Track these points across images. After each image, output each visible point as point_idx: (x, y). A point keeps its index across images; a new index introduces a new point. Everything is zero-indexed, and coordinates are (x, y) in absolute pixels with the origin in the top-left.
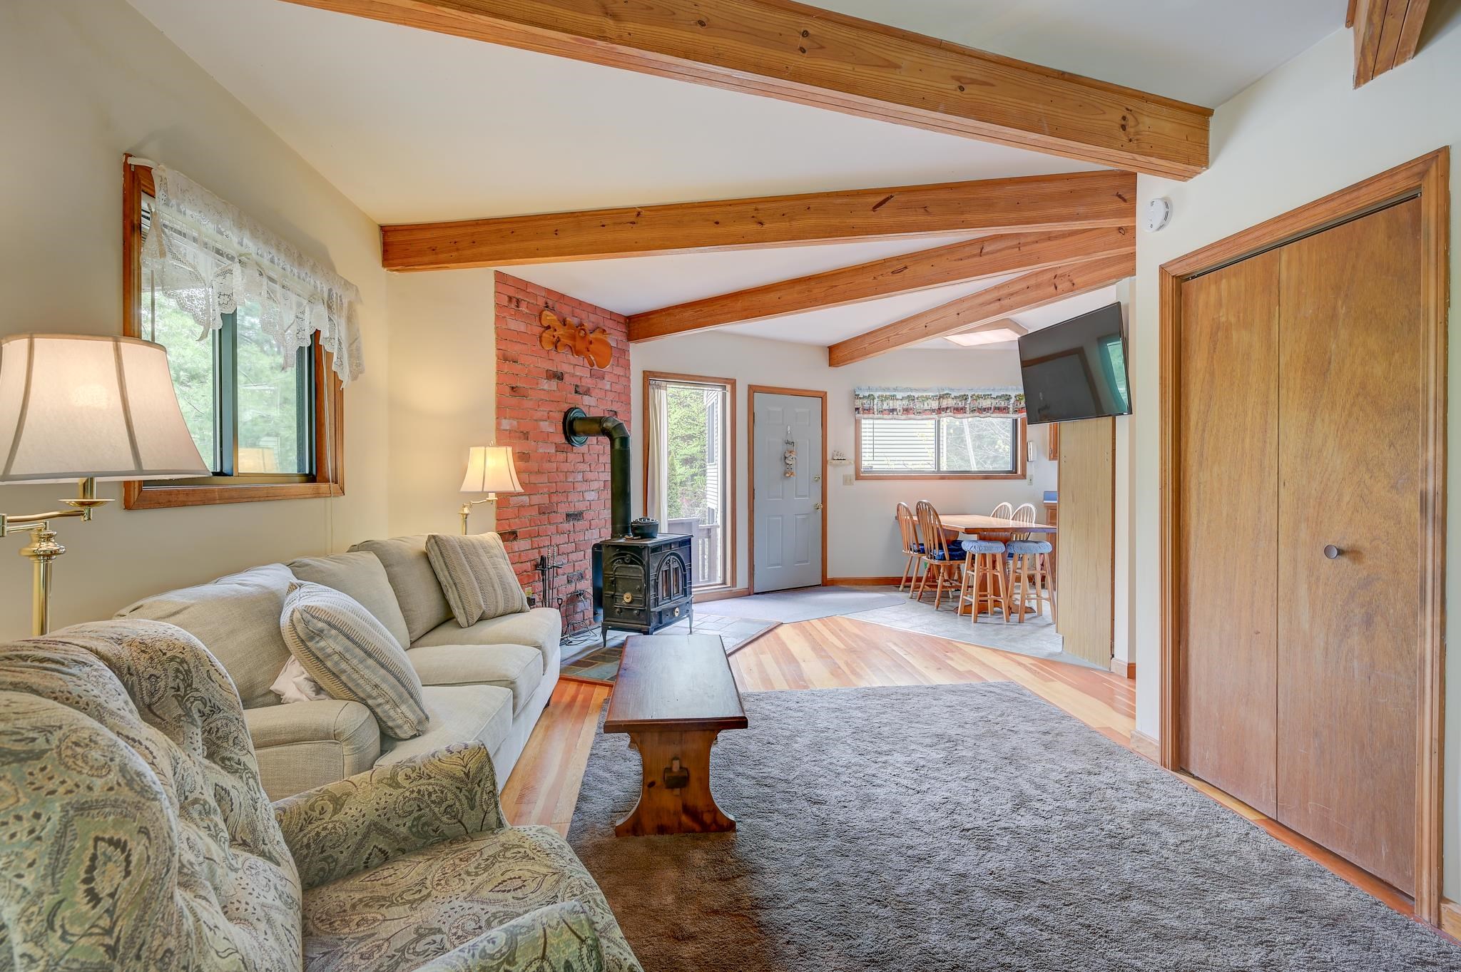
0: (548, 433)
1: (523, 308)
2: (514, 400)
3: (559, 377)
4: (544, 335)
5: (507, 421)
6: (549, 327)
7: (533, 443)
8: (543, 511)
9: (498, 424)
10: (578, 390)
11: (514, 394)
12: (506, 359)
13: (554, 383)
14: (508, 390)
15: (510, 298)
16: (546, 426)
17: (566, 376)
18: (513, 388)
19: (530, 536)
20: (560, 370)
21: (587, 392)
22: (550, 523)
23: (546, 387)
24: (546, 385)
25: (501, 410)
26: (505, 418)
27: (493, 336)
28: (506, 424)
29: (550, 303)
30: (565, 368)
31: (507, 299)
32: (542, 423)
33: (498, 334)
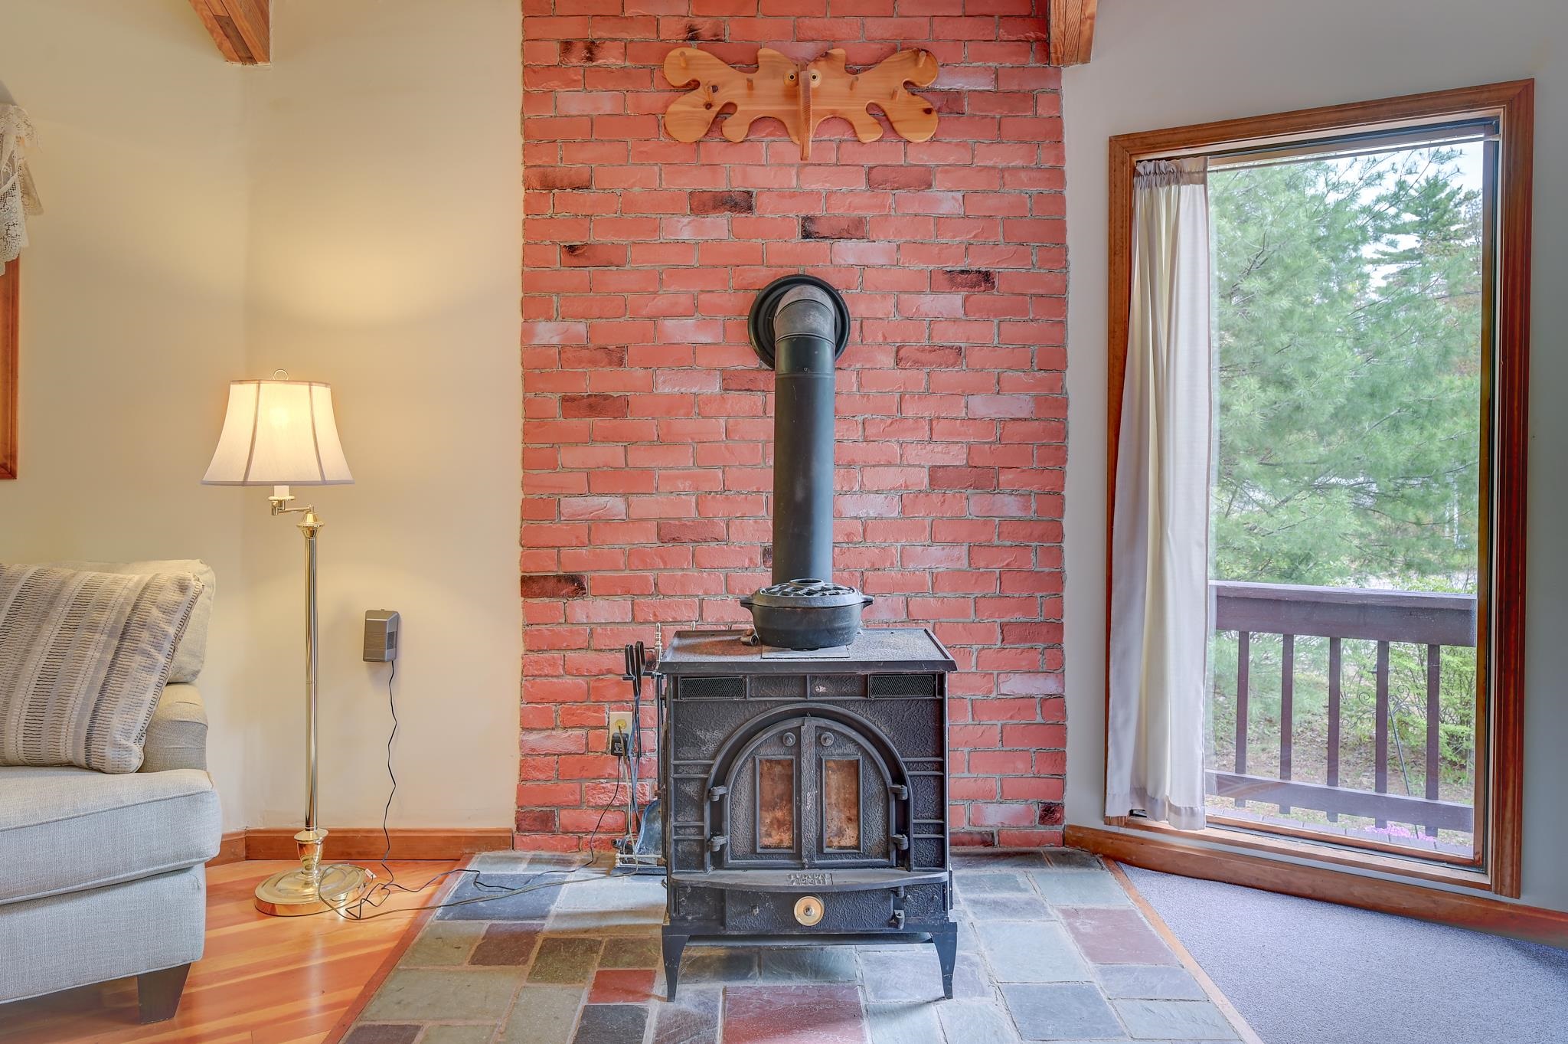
0: (695, 348)
1: (610, 58)
2: (582, 275)
3: (741, 203)
4: (672, 108)
5: (551, 325)
6: (693, 85)
7: (639, 372)
8: (669, 534)
9: (526, 334)
10: (813, 228)
11: (575, 262)
12: (548, 184)
13: (719, 225)
14: (557, 254)
15: (567, 46)
16: (683, 330)
17: (764, 204)
18: (572, 249)
19: (627, 589)
20: (738, 186)
21: (855, 230)
22: (700, 567)
23: (686, 235)
24: (685, 228)
25: (534, 305)
26: (549, 319)
27: (520, 141)
28: (548, 333)
29: (705, 27)
30: (758, 179)
31: (557, 46)
32: (670, 324)
33: (526, 134)
